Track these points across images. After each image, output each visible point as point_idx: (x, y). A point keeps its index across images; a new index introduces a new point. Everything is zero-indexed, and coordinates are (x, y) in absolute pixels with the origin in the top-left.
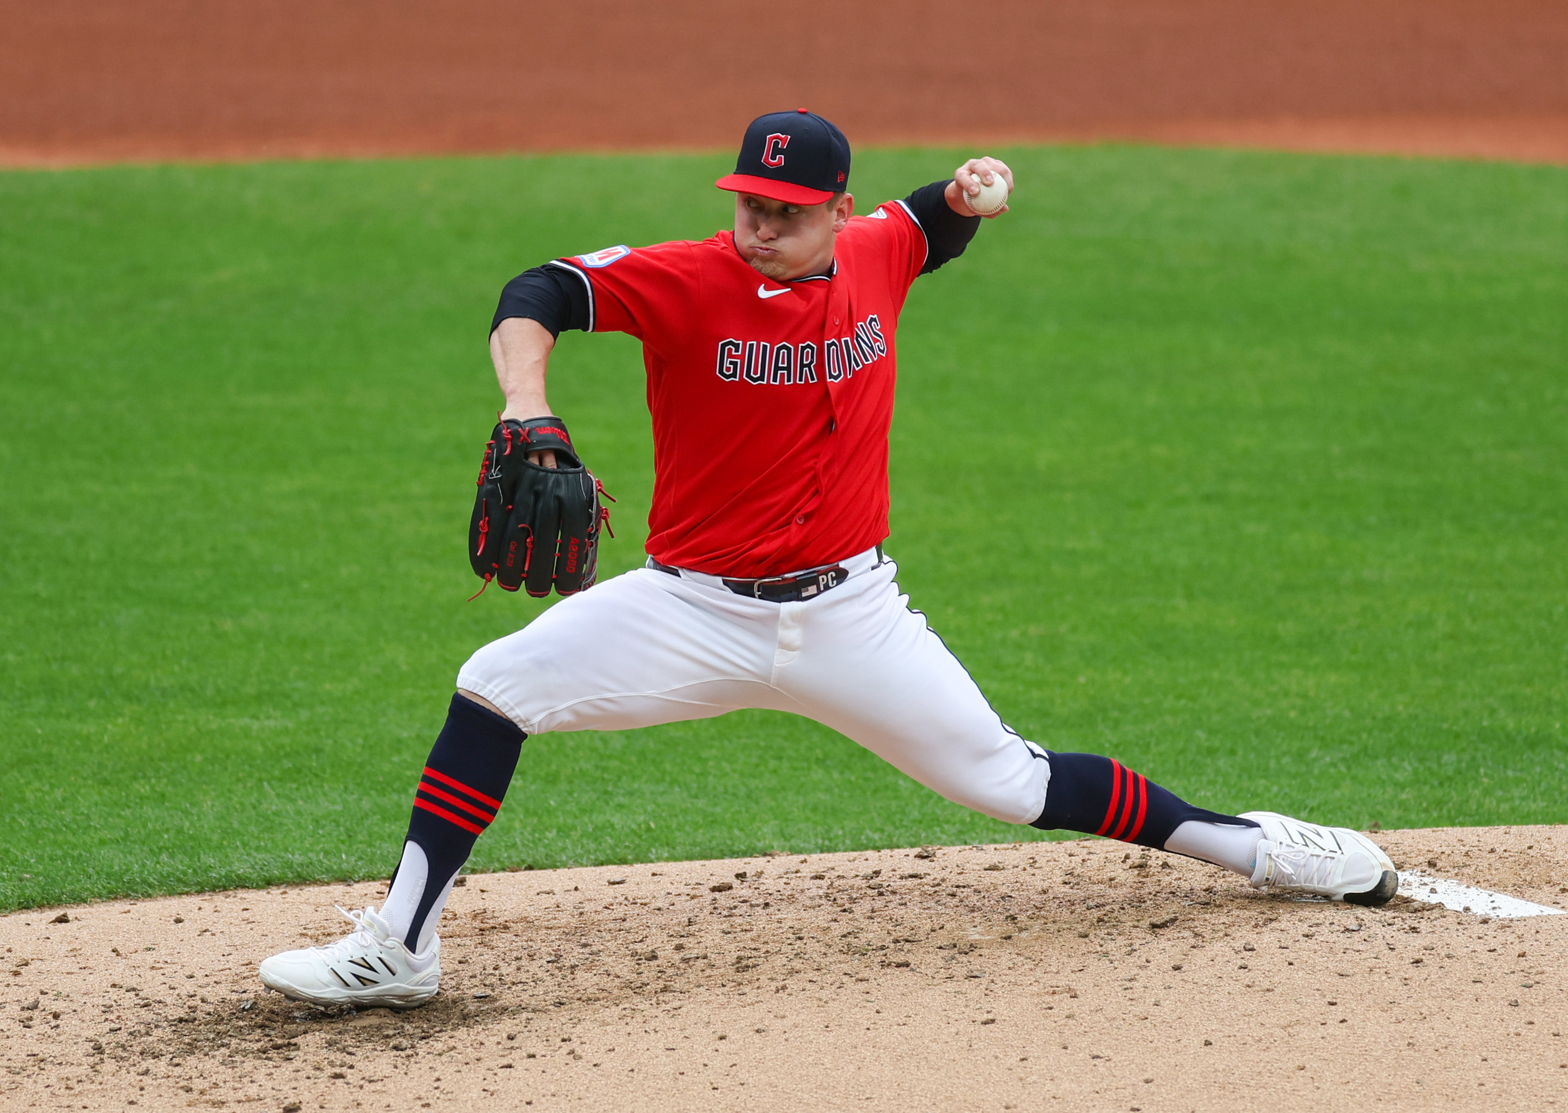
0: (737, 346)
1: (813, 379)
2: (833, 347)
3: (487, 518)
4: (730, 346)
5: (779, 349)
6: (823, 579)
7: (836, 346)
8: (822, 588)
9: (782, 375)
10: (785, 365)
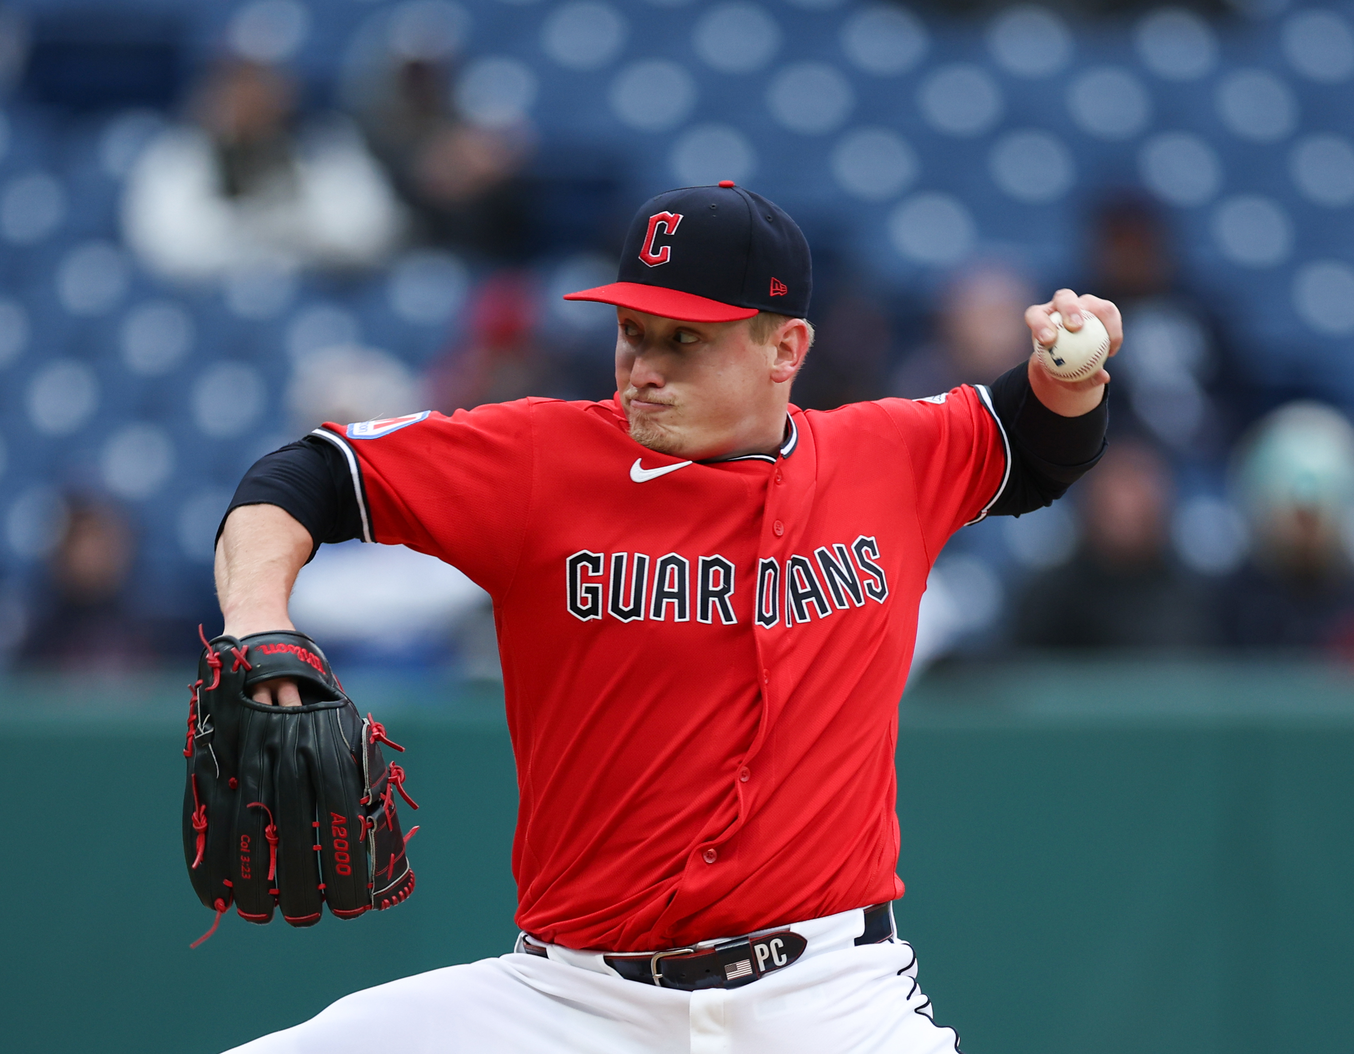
0: (595, 562)
1: (728, 618)
2: (771, 570)
3: (203, 807)
4: (585, 563)
5: (665, 564)
6: (762, 950)
7: (775, 570)
8: (762, 968)
9: (670, 605)
10: (676, 590)
